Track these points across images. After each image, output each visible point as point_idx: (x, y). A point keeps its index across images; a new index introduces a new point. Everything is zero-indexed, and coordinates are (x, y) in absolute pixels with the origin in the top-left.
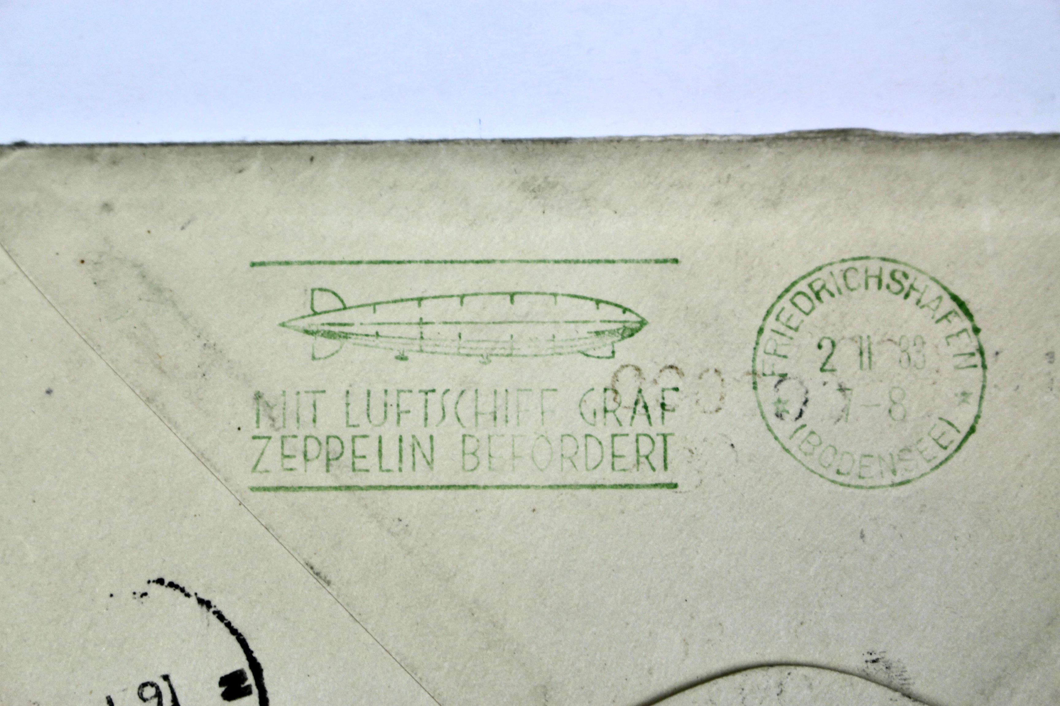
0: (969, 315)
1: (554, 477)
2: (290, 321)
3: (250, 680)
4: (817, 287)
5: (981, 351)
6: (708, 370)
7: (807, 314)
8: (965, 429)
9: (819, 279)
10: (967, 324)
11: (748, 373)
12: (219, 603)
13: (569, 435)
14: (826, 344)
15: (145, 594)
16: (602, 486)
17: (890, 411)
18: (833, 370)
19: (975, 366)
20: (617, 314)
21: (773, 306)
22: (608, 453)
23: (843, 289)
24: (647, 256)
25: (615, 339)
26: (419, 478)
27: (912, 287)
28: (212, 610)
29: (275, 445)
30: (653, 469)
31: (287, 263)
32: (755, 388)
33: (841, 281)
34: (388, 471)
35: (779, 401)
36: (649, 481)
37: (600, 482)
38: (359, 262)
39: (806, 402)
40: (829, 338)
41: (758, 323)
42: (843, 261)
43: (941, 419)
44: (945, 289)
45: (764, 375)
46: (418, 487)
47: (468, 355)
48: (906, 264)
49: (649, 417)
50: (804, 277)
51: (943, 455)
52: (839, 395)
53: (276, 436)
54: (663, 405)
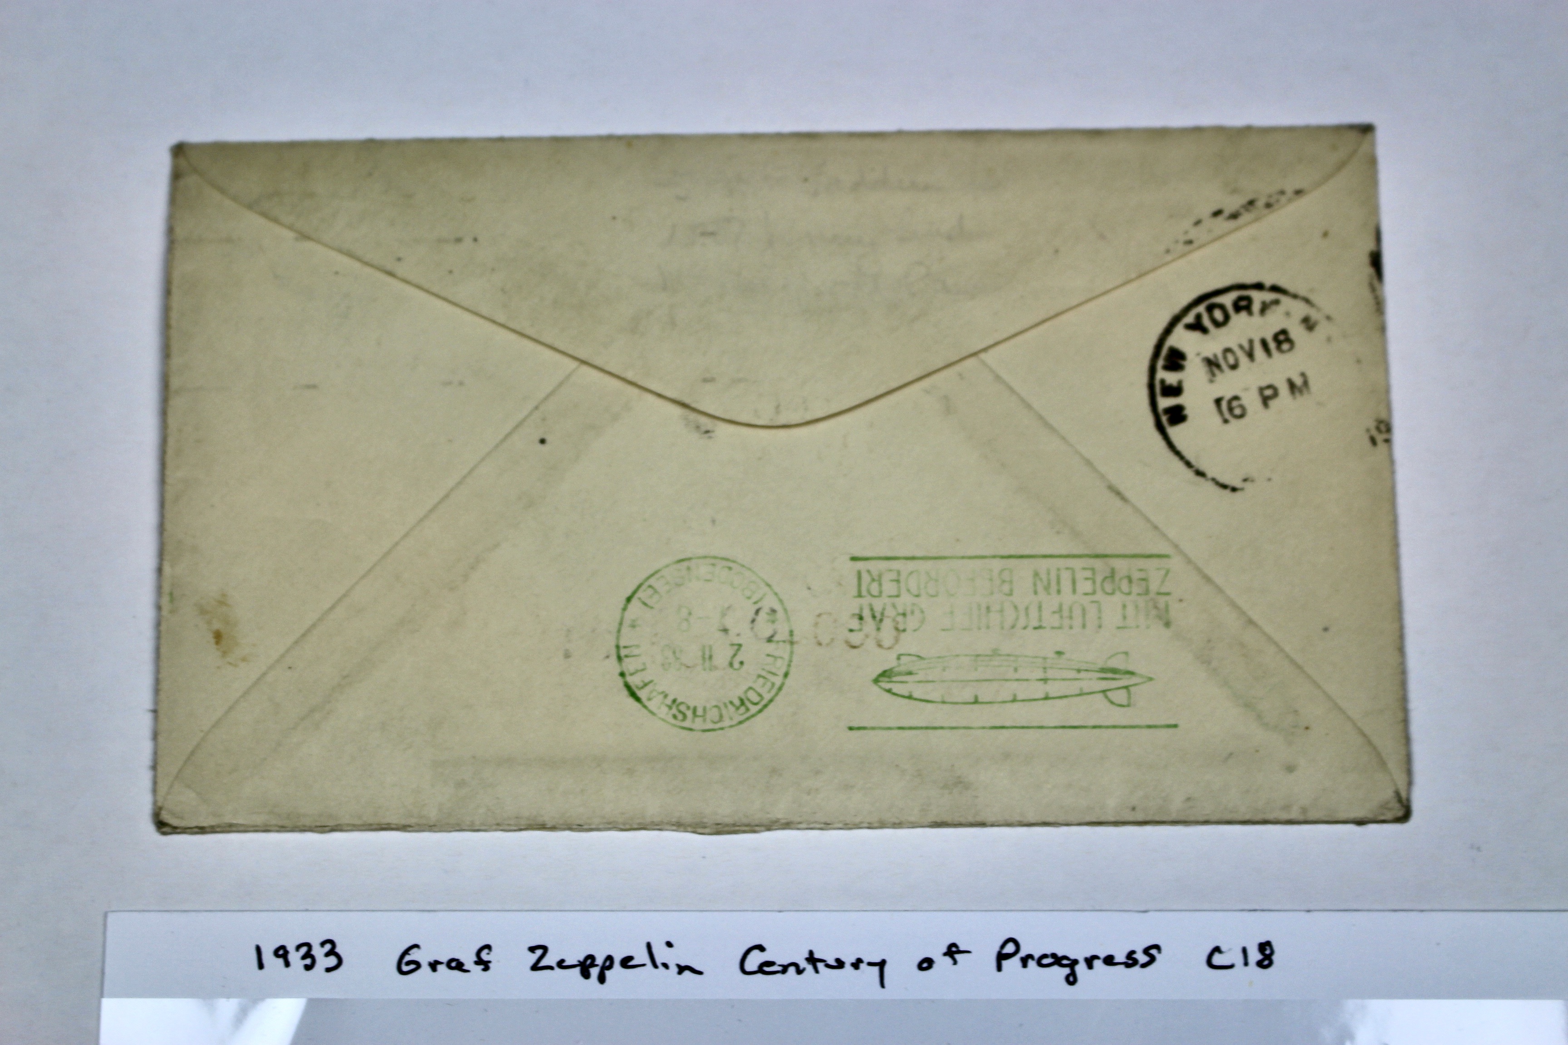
0: (628, 686)
1: (943, 565)
2: (1145, 682)
3: (1164, 419)
4: (743, 709)
5: (620, 658)
6: (828, 645)
7: (750, 688)
8: (634, 601)
9: (742, 714)
10: (630, 680)
11: (797, 642)
12: (1189, 474)
13: (932, 596)
14: (736, 665)
15: (1245, 480)
16: (907, 558)
17: (690, 614)
18: (732, 645)
19: (625, 647)
20: (896, 688)
21: (777, 694)
22: (902, 585)
23: (722, 707)
24: (872, 733)
25: (896, 669)
26: (1043, 564)
27: (670, 707)
28: (1194, 469)
29: (1154, 586)
30: (869, 571)
31: (1149, 727)
32: (791, 633)
33: (724, 712)
34: (1067, 568)
35: (773, 622)
36: (873, 563)
37: (908, 562)
38: (1094, 727)
39: (753, 621)
40: (736, 669)
41: (788, 681)
42: (722, 729)
43: (652, 608)
44: (645, 707)
45: (784, 641)
46: (1045, 556)
47: (1008, 655)
48: (674, 725)
49: (872, 609)
50: (753, 716)
51: (652, 581)
52: (728, 626)
53: (1152, 595)
54: (861, 618)
